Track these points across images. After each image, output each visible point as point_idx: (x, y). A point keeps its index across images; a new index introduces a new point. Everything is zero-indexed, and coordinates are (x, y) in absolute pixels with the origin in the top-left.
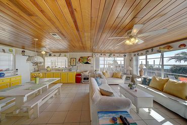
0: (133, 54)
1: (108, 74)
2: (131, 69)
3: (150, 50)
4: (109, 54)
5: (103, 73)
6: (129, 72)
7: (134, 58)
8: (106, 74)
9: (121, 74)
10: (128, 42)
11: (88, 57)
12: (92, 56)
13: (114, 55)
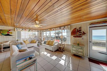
0: (42, 31)
1: (28, 42)
2: (41, 38)
3: (47, 30)
4: (29, 30)
5: (24, 42)
6: (40, 40)
7: (42, 33)
8: (26, 42)
9: (36, 41)
10: (35, 26)
11: (10, 30)
12: (14, 30)
13: (32, 31)
